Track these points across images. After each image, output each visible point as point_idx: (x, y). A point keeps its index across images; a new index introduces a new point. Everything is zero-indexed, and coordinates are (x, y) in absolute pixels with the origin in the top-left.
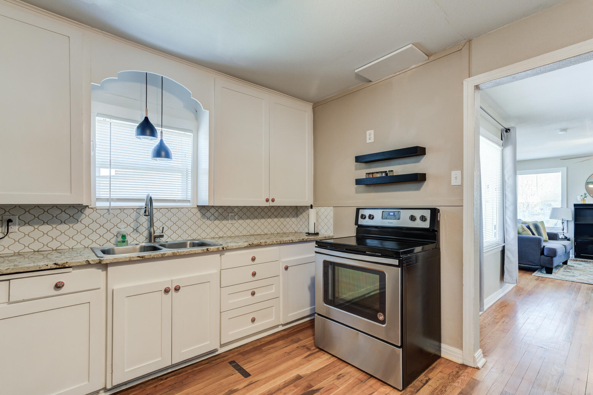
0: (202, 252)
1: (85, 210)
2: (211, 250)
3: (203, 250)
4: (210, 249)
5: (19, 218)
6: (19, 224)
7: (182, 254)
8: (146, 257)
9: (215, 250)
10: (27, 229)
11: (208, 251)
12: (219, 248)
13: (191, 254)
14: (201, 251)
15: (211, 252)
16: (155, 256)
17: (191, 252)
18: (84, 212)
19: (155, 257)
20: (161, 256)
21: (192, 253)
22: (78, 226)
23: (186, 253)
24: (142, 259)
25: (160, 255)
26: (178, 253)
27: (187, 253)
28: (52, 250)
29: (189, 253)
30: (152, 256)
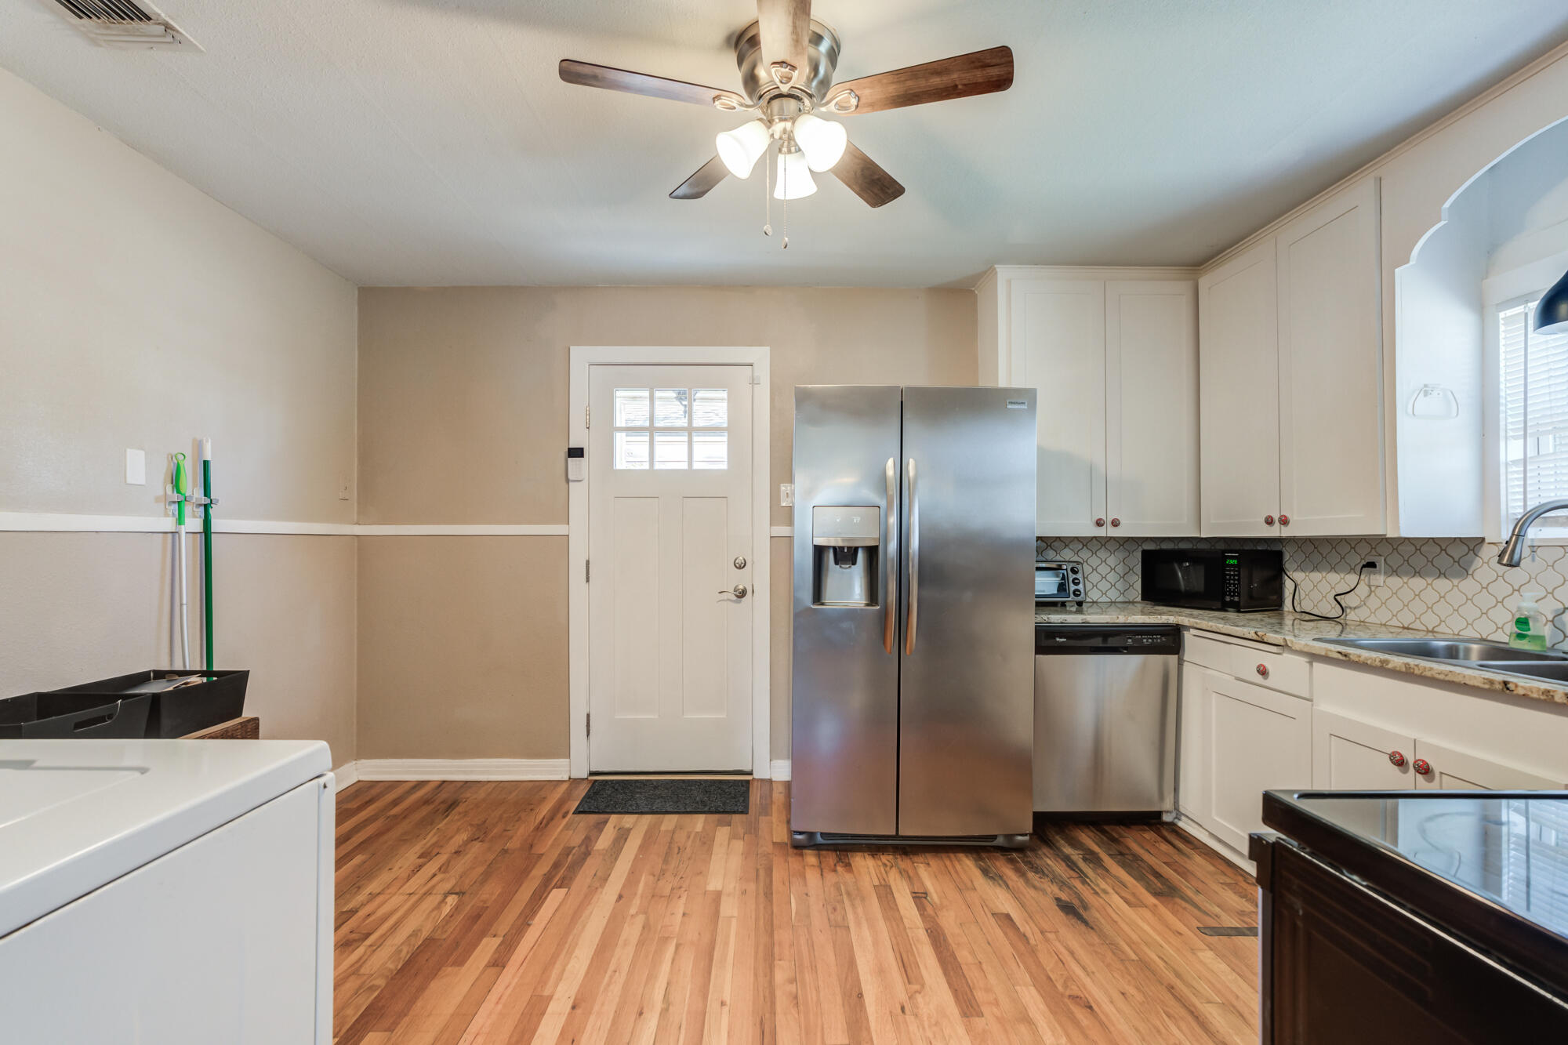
0: (1487, 686)
1: (1482, 546)
2: (1521, 692)
3: (1491, 682)
4: (1516, 686)
5: (1385, 560)
6: (1385, 573)
7: (1428, 674)
8: (1351, 657)
9: (1535, 695)
10: (1395, 581)
11: (1508, 689)
12: (1554, 691)
13: (1453, 682)
14: (1484, 683)
15: (1518, 696)
16: (1367, 659)
17: (1450, 678)
18: (1478, 552)
19: (1369, 662)
20: (1379, 664)
21: (1455, 680)
22: (1468, 585)
23: (1437, 676)
24: (1344, 658)
25: (1378, 660)
26: (1416, 668)
27: (1441, 677)
28: (1425, 629)
29: (1447, 678)
30: (1362, 659)
